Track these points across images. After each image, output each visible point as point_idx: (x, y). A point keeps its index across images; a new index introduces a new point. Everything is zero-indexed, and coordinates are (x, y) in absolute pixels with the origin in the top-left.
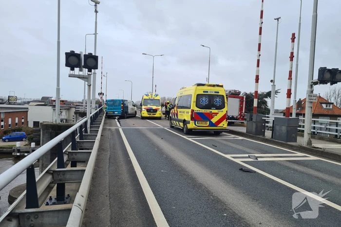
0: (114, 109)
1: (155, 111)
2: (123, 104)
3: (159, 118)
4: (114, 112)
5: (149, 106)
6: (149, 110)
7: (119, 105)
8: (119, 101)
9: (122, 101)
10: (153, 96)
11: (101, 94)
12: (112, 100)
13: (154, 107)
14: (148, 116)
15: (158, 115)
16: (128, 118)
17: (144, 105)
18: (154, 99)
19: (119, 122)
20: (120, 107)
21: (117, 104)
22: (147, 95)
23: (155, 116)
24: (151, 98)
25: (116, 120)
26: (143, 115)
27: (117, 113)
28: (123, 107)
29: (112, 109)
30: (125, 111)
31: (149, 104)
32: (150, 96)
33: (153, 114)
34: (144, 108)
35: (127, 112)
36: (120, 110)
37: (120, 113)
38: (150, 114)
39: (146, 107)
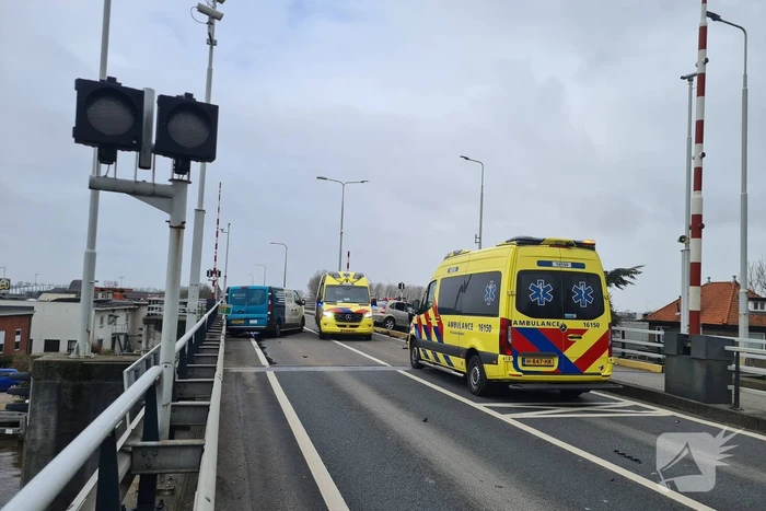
0: (247, 312)
1: (358, 317)
2: (272, 299)
3: (366, 337)
4: (247, 320)
5: (341, 305)
6: (342, 316)
7: (263, 301)
8: (263, 290)
9: (271, 289)
10: (351, 279)
11: (213, 273)
12: (244, 289)
13: (355, 308)
14: (338, 330)
15: (364, 327)
16: (284, 335)
17: (329, 302)
18: (352, 287)
19: (262, 348)
20: (265, 306)
21: (256, 298)
22: (334, 276)
23: (358, 330)
24: (345, 283)
25: (254, 343)
26: (325, 329)
27: (256, 322)
28: (271, 308)
29: (243, 312)
30: (276, 317)
31: (340, 298)
32: (343, 278)
33: (351, 326)
34: (328, 310)
35: (281, 320)
36: (265, 315)
37: (264, 321)
38: (345, 326)
39: (333, 306)
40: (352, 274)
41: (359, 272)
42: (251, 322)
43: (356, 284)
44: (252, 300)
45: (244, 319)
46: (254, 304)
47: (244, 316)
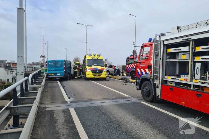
0: (56, 70)
1: (101, 71)
2: (66, 65)
3: (104, 79)
4: (56, 73)
5: (94, 67)
6: (95, 71)
7: (62, 66)
8: (62, 61)
9: (65, 61)
10: (96, 56)
12: (54, 61)
13: (99, 68)
14: (93, 77)
15: (104, 75)
16: (70, 79)
17: (89, 66)
18: (97, 60)
20: (63, 68)
21: (59, 65)
22: (91, 55)
23: (101, 76)
24: (94, 58)
25: (59, 83)
26: (88, 76)
27: (59, 74)
28: (65, 68)
29: (54, 71)
30: (67, 72)
31: (93, 64)
32: (93, 56)
33: (98, 75)
34: (89, 69)
35: (70, 73)
36: (63, 72)
37: (63, 74)
38: (96, 75)
39: (91, 67)
40: (97, 55)
41: (99, 54)
42: (57, 74)
43: (98, 58)
44: (57, 66)
45: (54, 73)
46: (59, 67)
47: (55, 72)
